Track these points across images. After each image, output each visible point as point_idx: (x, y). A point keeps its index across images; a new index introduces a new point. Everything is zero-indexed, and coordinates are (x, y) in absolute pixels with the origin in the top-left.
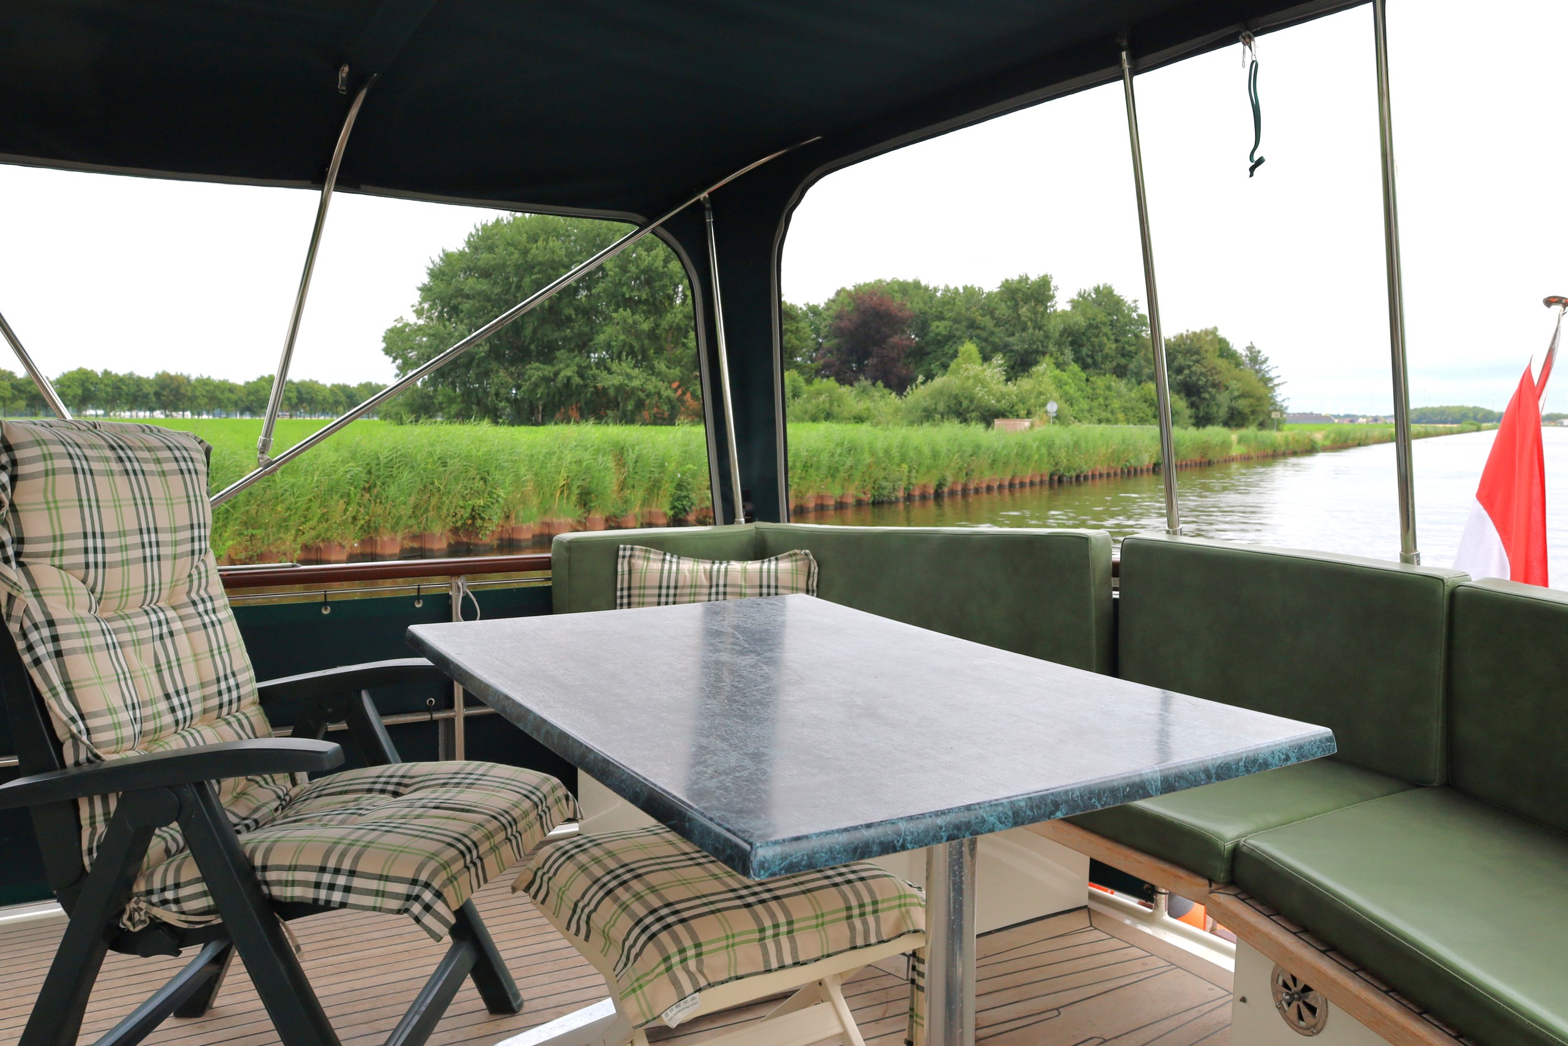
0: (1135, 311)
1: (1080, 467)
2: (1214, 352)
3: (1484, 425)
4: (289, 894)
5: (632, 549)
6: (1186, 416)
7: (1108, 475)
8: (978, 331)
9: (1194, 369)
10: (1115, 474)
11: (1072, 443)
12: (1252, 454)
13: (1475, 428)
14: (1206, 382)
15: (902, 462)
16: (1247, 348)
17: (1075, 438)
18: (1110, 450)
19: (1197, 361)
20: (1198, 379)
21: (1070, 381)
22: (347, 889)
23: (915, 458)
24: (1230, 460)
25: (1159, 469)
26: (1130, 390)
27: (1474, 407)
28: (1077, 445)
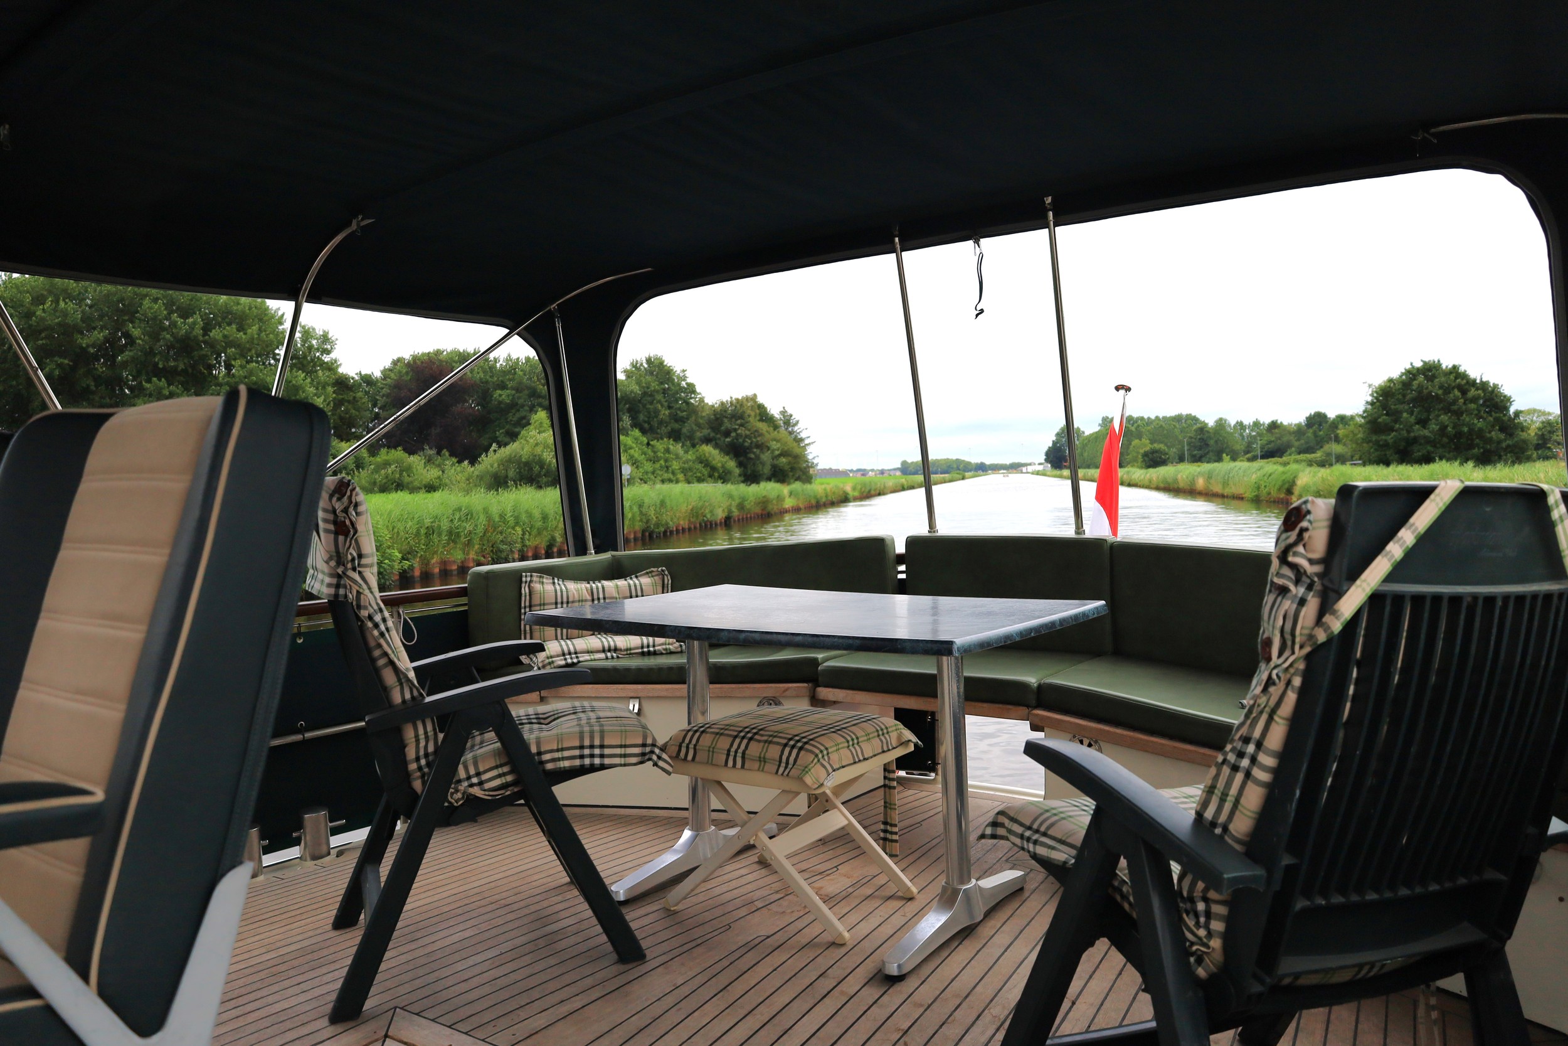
0: (684, 380)
1: (667, 524)
2: (755, 416)
3: (967, 474)
4: (562, 766)
5: (531, 576)
6: (737, 475)
7: (690, 529)
8: (540, 400)
9: (739, 431)
10: (695, 528)
11: (658, 502)
12: (801, 506)
13: (961, 477)
14: (751, 443)
15: (515, 526)
16: (780, 412)
17: (661, 497)
18: (690, 507)
19: (742, 425)
20: (744, 441)
21: (634, 445)
22: (602, 756)
23: (527, 521)
24: (783, 512)
25: (730, 522)
26: (686, 452)
27: (957, 459)
28: (663, 503)
